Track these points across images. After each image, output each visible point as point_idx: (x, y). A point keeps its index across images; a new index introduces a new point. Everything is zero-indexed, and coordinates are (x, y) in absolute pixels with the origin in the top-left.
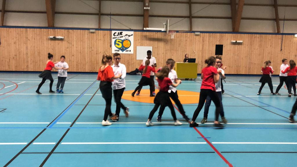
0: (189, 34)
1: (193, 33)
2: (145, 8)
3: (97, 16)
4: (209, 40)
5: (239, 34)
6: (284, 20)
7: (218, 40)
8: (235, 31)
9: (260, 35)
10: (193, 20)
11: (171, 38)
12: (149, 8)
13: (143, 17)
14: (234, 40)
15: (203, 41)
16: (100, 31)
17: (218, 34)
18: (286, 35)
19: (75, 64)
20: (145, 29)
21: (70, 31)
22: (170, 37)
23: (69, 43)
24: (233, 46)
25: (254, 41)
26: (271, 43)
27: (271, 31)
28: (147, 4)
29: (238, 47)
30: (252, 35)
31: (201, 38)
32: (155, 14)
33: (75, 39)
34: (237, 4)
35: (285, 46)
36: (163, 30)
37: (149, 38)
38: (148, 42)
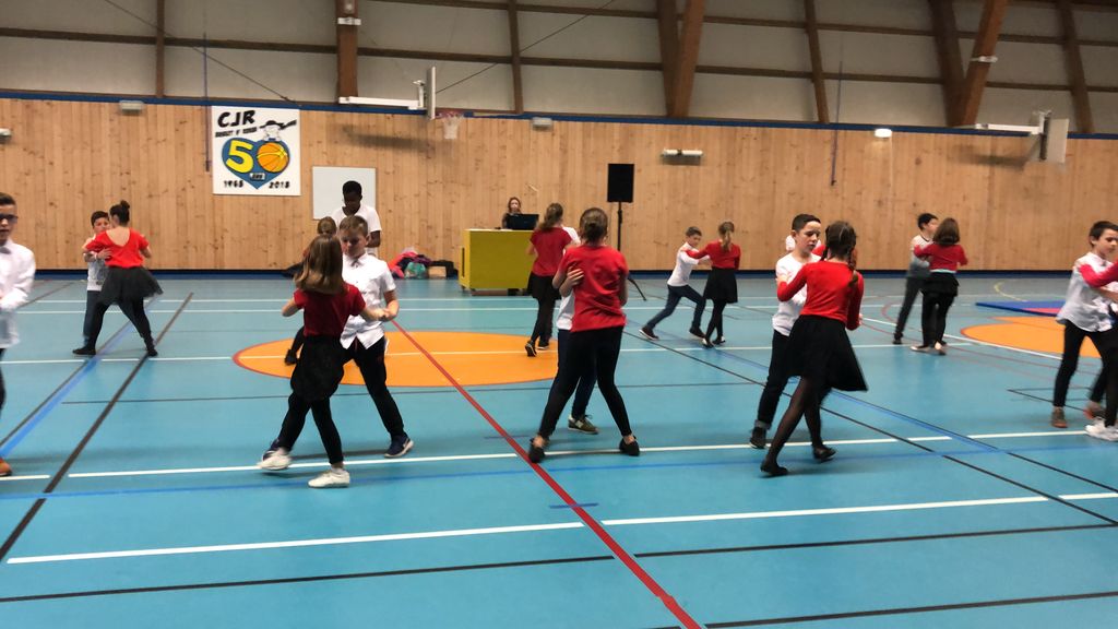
0: (511, 122)
1: (526, 122)
2: (341, 21)
3: (150, 49)
4: (584, 145)
5: (689, 126)
6: (840, 77)
7: (617, 148)
8: (675, 114)
9: (760, 129)
10: (527, 70)
11: (447, 137)
12: (358, 22)
13: (335, 55)
14: (670, 149)
15: (564, 151)
16: (160, 107)
17: (617, 125)
18: (849, 132)
19: (61, 237)
20: (342, 100)
21: (38, 104)
22: (444, 133)
23: (32, 152)
24: (669, 168)
25: (741, 151)
26: (798, 157)
27: (798, 117)
28: (349, 7)
29: (688, 172)
30: (732, 128)
31: (557, 140)
32: (383, 44)
33: (57, 139)
34: (680, 17)
35: (844, 169)
36: (413, 105)
37: (360, 136)
38: (358, 151)
